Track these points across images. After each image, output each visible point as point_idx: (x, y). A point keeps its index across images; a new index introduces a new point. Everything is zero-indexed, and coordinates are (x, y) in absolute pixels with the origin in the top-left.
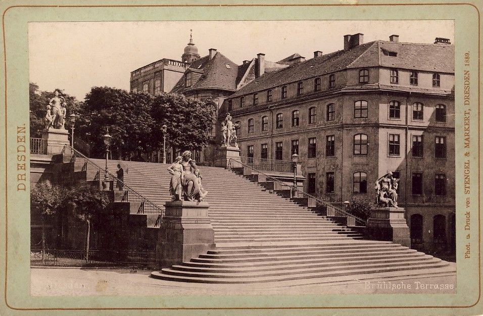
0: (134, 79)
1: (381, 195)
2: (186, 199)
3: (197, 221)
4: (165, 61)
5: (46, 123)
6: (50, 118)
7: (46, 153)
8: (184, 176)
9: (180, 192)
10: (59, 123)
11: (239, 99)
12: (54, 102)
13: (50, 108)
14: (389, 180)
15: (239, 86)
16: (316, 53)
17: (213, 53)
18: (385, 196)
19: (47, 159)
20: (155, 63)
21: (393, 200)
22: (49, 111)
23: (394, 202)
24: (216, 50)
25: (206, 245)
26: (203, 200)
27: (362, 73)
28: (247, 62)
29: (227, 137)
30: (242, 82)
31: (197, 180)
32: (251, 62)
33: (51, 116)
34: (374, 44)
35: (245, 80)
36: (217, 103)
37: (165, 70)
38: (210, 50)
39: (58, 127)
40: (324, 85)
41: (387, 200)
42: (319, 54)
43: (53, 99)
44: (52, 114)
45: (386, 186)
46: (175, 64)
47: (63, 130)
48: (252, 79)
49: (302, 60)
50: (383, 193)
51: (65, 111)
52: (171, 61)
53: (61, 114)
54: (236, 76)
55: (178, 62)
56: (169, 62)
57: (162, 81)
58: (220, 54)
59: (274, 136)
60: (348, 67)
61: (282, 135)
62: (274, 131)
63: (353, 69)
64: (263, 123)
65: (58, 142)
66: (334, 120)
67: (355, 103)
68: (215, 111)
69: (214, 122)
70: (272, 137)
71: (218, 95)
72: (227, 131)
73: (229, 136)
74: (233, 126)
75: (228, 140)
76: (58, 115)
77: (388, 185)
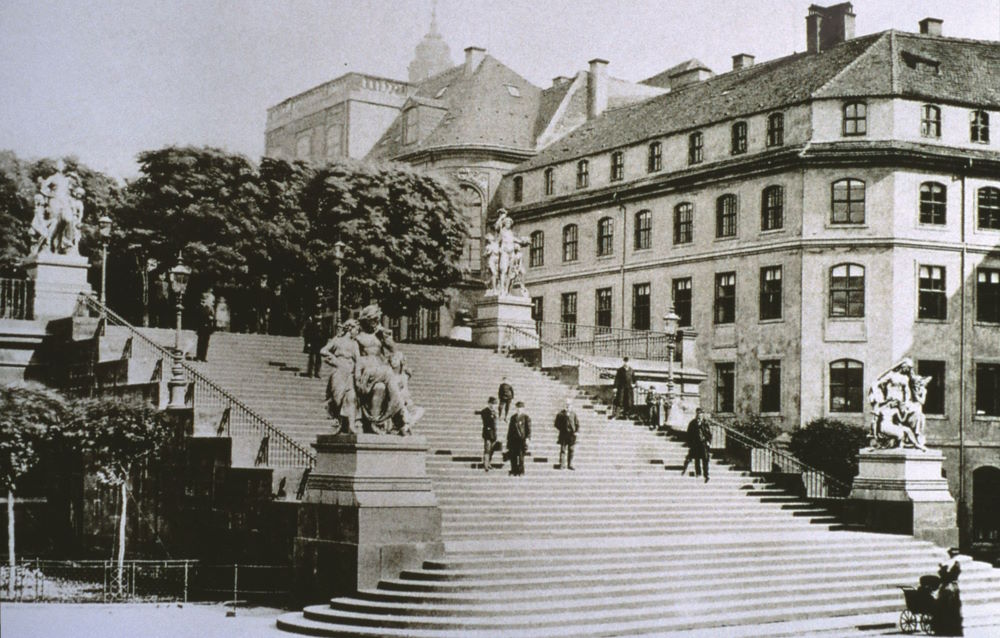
0: (275, 126)
1: (886, 417)
2: (367, 429)
3: (395, 484)
4: (352, 80)
5: (33, 240)
6: (40, 226)
8: (362, 371)
9: (350, 411)
10: (64, 239)
11: (541, 174)
12: (52, 187)
13: (43, 201)
14: (905, 380)
15: (541, 140)
16: (738, 59)
17: (477, 57)
18: (894, 420)
19: (32, 329)
20: (327, 85)
21: (914, 430)
22: (40, 210)
23: (916, 436)
24: (484, 50)
25: (420, 546)
26: (412, 431)
27: (850, 110)
28: (563, 81)
29: (500, 272)
31: (396, 380)
32: (573, 80)
33: (45, 223)
34: (880, 40)
35: (557, 128)
36: (484, 184)
37: (352, 103)
38: (469, 50)
39: (64, 251)
40: (757, 139)
41: (899, 431)
42: (746, 63)
43: (50, 180)
44: (47, 216)
46: (377, 87)
47: (74, 256)
48: (574, 124)
49: (703, 76)
50: (888, 413)
51: (82, 208)
52: (368, 77)
53: (69, 217)
54: (534, 114)
55: (389, 81)
56: (364, 82)
57: (344, 128)
58: (494, 60)
59: (628, 268)
60: (815, 95)
61: (650, 266)
62: (629, 255)
63: (829, 100)
64: (603, 236)
65: (60, 288)
66: (782, 229)
67: (833, 184)
68: (479, 204)
69: (477, 232)
70: (625, 271)
71: (485, 165)
72: (500, 254)
73: (504, 267)
74: (514, 244)
75: (503, 277)
76: (63, 220)
77: (904, 391)
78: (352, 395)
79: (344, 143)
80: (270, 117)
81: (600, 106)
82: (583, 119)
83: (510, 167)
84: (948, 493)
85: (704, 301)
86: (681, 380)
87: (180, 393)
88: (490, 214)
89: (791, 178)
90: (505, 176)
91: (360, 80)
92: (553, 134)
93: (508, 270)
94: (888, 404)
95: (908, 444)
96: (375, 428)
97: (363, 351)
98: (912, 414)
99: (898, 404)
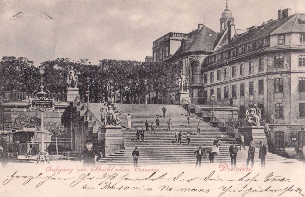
0: (155, 46)
3: (114, 135)
4: (171, 34)
7: (66, 101)
8: (108, 113)
10: (73, 84)
12: (71, 73)
13: (69, 76)
14: (255, 109)
15: (216, 49)
17: (201, 26)
18: (251, 119)
19: (66, 104)
21: (255, 121)
22: (68, 78)
23: (256, 123)
24: (203, 24)
25: (119, 147)
29: (181, 86)
30: (218, 46)
31: (114, 114)
32: (225, 31)
33: (69, 81)
35: (221, 44)
36: (200, 61)
37: (171, 40)
38: (199, 25)
39: (74, 87)
41: (251, 122)
43: (70, 71)
44: (70, 79)
45: (252, 113)
46: (177, 36)
47: (76, 88)
48: (225, 43)
50: (250, 118)
51: (77, 77)
52: (175, 33)
53: (74, 79)
57: (169, 47)
59: (231, 81)
60: (271, 34)
61: (235, 80)
62: (231, 78)
63: (275, 35)
64: (226, 73)
65: (73, 95)
66: (263, 70)
67: (275, 57)
68: (199, 66)
69: (199, 73)
70: (230, 82)
71: (200, 55)
72: (182, 82)
74: (185, 79)
75: (182, 87)
76: (72, 80)
77: (254, 112)
78: (106, 118)
79: (169, 51)
80: (154, 44)
82: (228, 41)
83: (206, 56)
84: (265, 136)
85: (247, 89)
86: (232, 111)
87: (88, 118)
88: (202, 68)
89: (265, 56)
90: (205, 58)
91: (173, 34)
92: (219, 46)
93: (184, 85)
94: (250, 116)
95: (254, 124)
96: (111, 124)
97: (109, 109)
98: (255, 118)
99: (252, 116)
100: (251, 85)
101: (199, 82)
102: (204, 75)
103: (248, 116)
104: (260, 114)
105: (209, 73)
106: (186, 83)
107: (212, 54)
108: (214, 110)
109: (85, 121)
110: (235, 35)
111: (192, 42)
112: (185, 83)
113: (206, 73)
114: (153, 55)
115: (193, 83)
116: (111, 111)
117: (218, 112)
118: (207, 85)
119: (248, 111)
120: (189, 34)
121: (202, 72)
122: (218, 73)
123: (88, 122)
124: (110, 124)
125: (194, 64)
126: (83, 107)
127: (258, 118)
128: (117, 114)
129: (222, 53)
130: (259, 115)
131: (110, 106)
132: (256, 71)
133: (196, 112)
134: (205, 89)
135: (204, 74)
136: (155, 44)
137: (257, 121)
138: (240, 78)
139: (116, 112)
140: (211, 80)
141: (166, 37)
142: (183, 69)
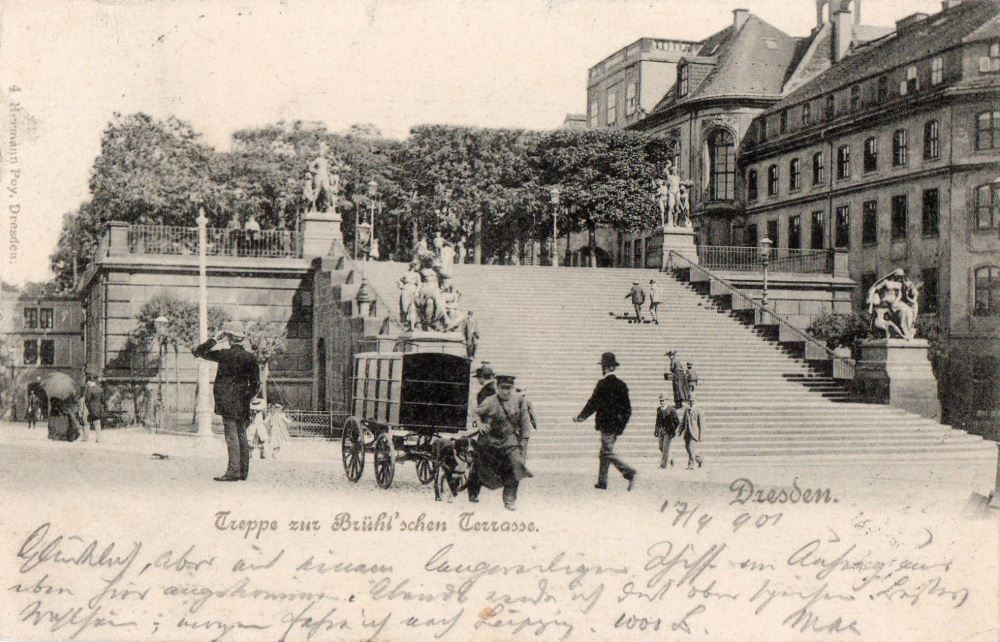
0: (594, 81)
1: (879, 315)
4: (643, 43)
6: (310, 194)
8: (419, 291)
9: (412, 317)
10: (325, 202)
11: (779, 116)
12: (317, 166)
13: (311, 177)
15: (786, 87)
17: (742, 18)
18: (887, 317)
19: (304, 265)
20: (626, 49)
21: (899, 324)
22: (309, 183)
23: (901, 329)
24: (746, 11)
27: (994, 50)
29: (667, 209)
30: (795, 78)
31: (440, 297)
32: (819, 31)
33: (312, 191)
35: (804, 73)
36: (736, 128)
37: (643, 63)
38: (736, 13)
39: (325, 210)
41: (884, 325)
44: (313, 186)
45: (889, 297)
46: (666, 47)
47: (332, 214)
48: (819, 69)
50: (881, 312)
52: (657, 40)
53: (327, 186)
55: (675, 42)
56: (654, 44)
57: (638, 85)
58: (756, 18)
59: (834, 194)
60: (964, 40)
61: (847, 192)
62: (834, 183)
63: (977, 42)
64: (816, 168)
65: (321, 236)
66: (937, 158)
67: (977, 117)
68: (732, 145)
69: (731, 168)
70: (831, 197)
71: (737, 111)
72: (668, 195)
73: (672, 204)
74: (680, 186)
75: (670, 213)
76: (323, 189)
77: (897, 295)
78: (413, 307)
79: (638, 97)
80: (590, 76)
81: (843, 50)
82: (827, 64)
83: (758, 112)
84: (931, 373)
85: (885, 220)
86: (831, 288)
87: (365, 307)
88: (741, 152)
89: (944, 113)
90: (754, 120)
91: (651, 43)
92: (799, 80)
93: (675, 207)
94: (881, 305)
95: (894, 335)
96: (429, 328)
97: (424, 279)
98: (898, 312)
99: (889, 305)
100: (899, 206)
101: (731, 196)
102: (747, 175)
103: (874, 306)
104: (914, 301)
105: (762, 167)
106: (682, 200)
107: (776, 108)
108: (770, 287)
109: (355, 315)
110: (852, 44)
111: (712, 67)
112: (678, 199)
113: (756, 166)
114: (589, 110)
115: (712, 199)
116: (432, 286)
117: (785, 294)
118: (756, 206)
119: (877, 291)
120: (704, 41)
121: (743, 162)
122: (792, 168)
123: (362, 320)
124: (425, 329)
125: (716, 137)
126: (351, 273)
127: (910, 313)
128: (448, 296)
129: (806, 105)
130: (911, 305)
131: (427, 272)
132: (915, 161)
133: (713, 292)
134: (753, 219)
135: (748, 170)
136: (594, 74)
137: (903, 325)
138: (864, 182)
139: (446, 290)
140: (771, 191)
141: (629, 53)
142: (683, 154)
